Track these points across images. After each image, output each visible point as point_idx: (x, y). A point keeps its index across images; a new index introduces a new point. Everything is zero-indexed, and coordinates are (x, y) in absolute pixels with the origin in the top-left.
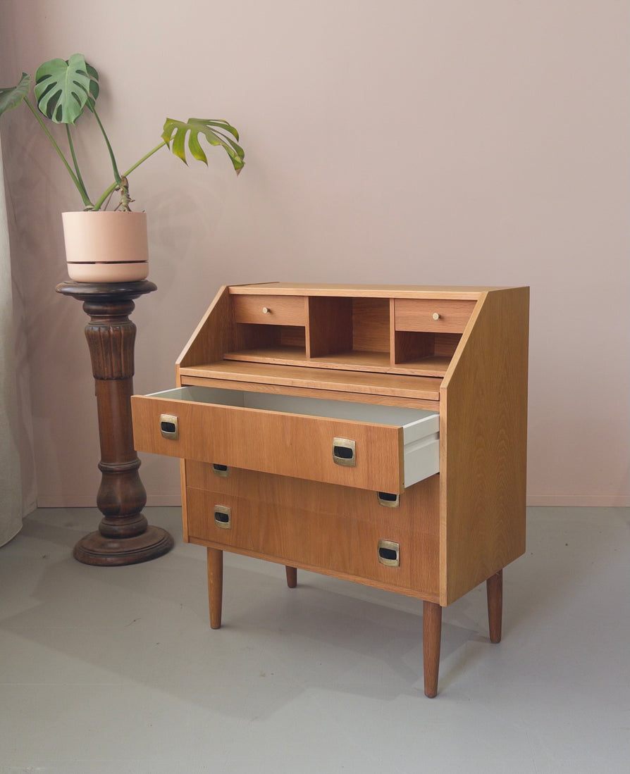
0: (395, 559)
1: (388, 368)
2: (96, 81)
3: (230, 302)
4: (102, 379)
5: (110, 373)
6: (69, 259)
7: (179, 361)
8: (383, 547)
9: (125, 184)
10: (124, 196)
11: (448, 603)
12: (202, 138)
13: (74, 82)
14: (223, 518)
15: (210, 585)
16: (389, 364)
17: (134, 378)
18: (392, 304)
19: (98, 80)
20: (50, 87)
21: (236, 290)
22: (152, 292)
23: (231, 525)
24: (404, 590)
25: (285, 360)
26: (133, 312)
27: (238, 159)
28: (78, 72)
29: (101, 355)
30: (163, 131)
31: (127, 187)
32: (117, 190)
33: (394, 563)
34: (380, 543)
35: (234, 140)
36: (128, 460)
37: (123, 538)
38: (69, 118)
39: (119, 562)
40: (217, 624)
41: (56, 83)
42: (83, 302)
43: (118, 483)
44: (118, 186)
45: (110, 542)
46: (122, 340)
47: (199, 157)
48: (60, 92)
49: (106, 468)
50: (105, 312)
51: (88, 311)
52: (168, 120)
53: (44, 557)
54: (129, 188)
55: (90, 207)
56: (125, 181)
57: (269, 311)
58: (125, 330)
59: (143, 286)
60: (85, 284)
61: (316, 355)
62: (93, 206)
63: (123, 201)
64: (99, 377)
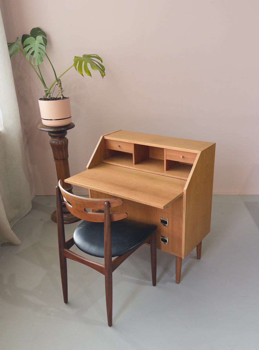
0: (167, 242)
1: (164, 174)
3: (104, 142)
4: (57, 160)
5: (60, 158)
6: (42, 117)
7: (87, 166)
9: (60, 83)
10: (60, 89)
11: (185, 258)
13: (39, 48)
16: (163, 170)
17: (69, 159)
18: (165, 150)
19: (46, 37)
20: (30, 49)
21: (106, 138)
22: (73, 128)
24: (170, 252)
25: (126, 166)
26: (67, 135)
27: (102, 70)
28: (40, 43)
29: (56, 152)
30: (74, 62)
31: (61, 84)
32: (57, 85)
33: (166, 244)
35: (100, 62)
36: (68, 187)
38: (38, 63)
39: (68, 222)
41: (32, 48)
42: (48, 133)
44: (57, 83)
46: (64, 146)
47: (88, 74)
48: (34, 52)
50: (57, 136)
51: (50, 136)
52: (75, 57)
53: (41, 220)
55: (47, 89)
56: (60, 81)
57: (119, 146)
58: (64, 142)
59: (70, 126)
60: (49, 127)
61: (136, 163)
62: (48, 89)
63: (60, 92)
64: (56, 159)
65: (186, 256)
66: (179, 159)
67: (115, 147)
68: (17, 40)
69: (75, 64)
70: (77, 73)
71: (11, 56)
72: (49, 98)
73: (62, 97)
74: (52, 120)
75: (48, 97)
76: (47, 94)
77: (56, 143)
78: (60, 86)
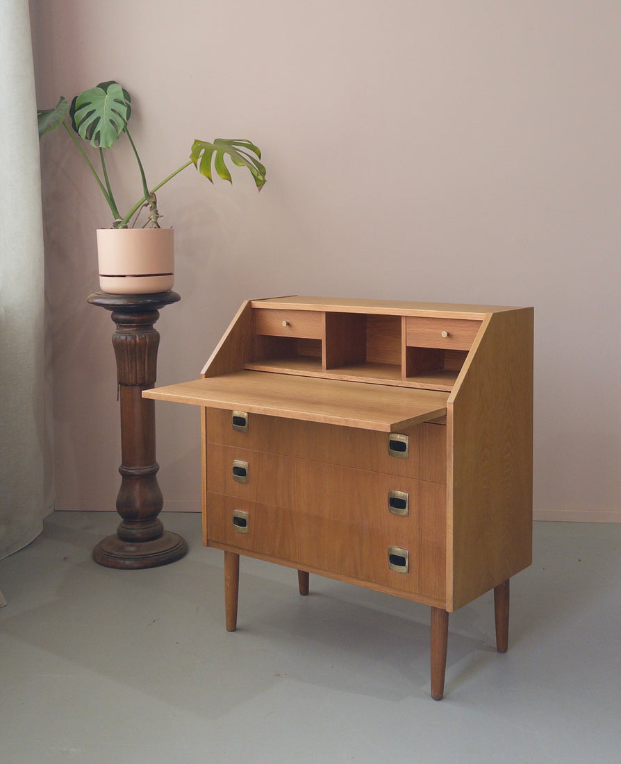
0: (405, 565)
1: (400, 382)
3: (251, 315)
4: (126, 385)
5: (134, 380)
6: (102, 271)
7: (203, 372)
8: (393, 554)
9: (153, 200)
10: (153, 212)
11: (454, 608)
12: (227, 158)
13: (112, 109)
14: (242, 522)
15: (227, 588)
16: (400, 377)
18: (403, 321)
20: (90, 114)
21: (257, 305)
22: (176, 303)
23: (248, 529)
24: (413, 596)
25: (302, 372)
26: (157, 322)
27: (260, 175)
28: (116, 100)
29: (127, 362)
30: (191, 151)
31: (155, 203)
32: (146, 205)
33: (404, 569)
34: (390, 550)
35: (256, 158)
36: (147, 465)
37: (140, 542)
38: (106, 143)
39: (136, 565)
40: (233, 627)
41: (94, 111)
42: (112, 312)
43: (137, 487)
44: (146, 202)
45: (127, 546)
46: (147, 349)
47: (224, 176)
48: (97, 120)
49: (126, 472)
50: (131, 322)
51: (116, 320)
52: (196, 141)
54: (157, 204)
55: (120, 221)
56: (154, 198)
57: (288, 324)
58: (150, 340)
59: (165, 298)
61: (330, 367)
62: (122, 219)
63: (151, 218)
64: (123, 383)
65: (457, 603)
67: (280, 327)
68: (59, 103)
69: (195, 155)
70: (198, 175)
71: (41, 134)
74: (124, 276)
78: (154, 207)
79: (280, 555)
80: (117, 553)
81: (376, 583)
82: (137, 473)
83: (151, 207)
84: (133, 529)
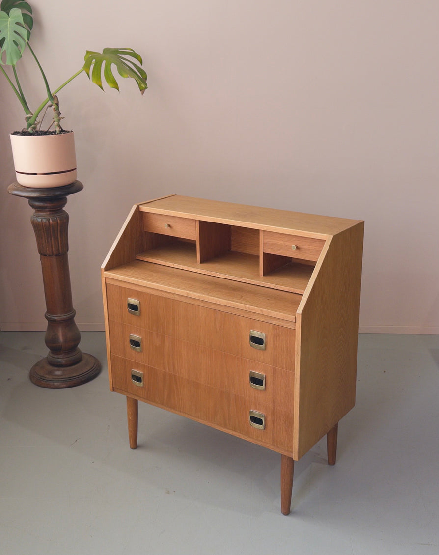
0: (262, 425)
1: (258, 282)
2: (31, 15)
3: (140, 217)
4: (46, 256)
5: (51, 251)
6: (17, 169)
7: (103, 266)
8: (254, 416)
9: (56, 102)
10: (56, 114)
11: (299, 456)
13: (15, 32)
14: (139, 379)
15: (129, 420)
16: (258, 274)
17: (69, 253)
18: (261, 234)
19: (32, 13)
21: (144, 209)
22: (80, 192)
23: (143, 383)
24: (268, 445)
25: (182, 266)
26: (66, 205)
27: (142, 78)
28: (17, 23)
29: (44, 238)
30: (85, 62)
31: (57, 104)
32: (50, 106)
33: (261, 427)
34: (251, 412)
36: (66, 313)
37: (63, 367)
38: (12, 62)
39: (63, 386)
40: (135, 446)
42: (30, 201)
43: (60, 329)
44: (50, 103)
45: (55, 370)
46: (59, 228)
47: (112, 85)
48: (3, 39)
49: (50, 318)
50: (46, 208)
51: (33, 206)
52: (88, 52)
53: (9, 379)
54: (60, 106)
55: (31, 116)
56: (56, 99)
57: (169, 226)
58: (60, 220)
59: (73, 188)
60: (30, 189)
61: (204, 260)
62: (33, 115)
63: (55, 120)
64: (43, 254)
65: (301, 454)
66: (289, 251)
67: (162, 228)
69: (87, 66)
70: (91, 83)
72: (32, 132)
73: (58, 129)
74: (36, 174)
75: (30, 130)
76: (30, 125)
77: (44, 220)
78: (57, 109)
79: (167, 403)
80: (48, 376)
81: (240, 433)
82: (59, 319)
83: (54, 108)
84: (59, 358)
